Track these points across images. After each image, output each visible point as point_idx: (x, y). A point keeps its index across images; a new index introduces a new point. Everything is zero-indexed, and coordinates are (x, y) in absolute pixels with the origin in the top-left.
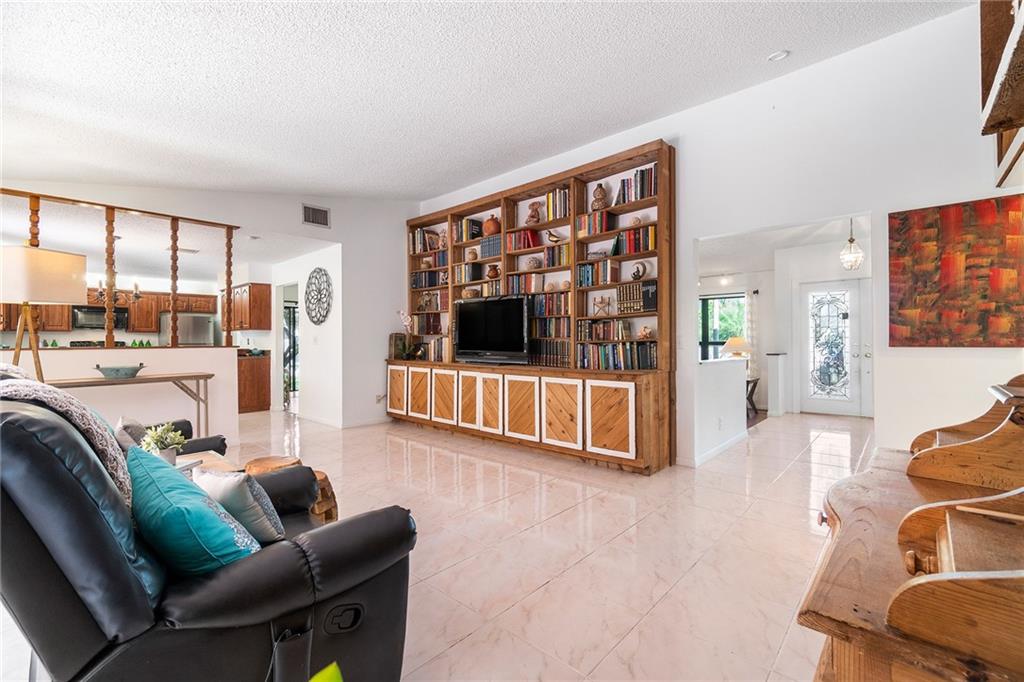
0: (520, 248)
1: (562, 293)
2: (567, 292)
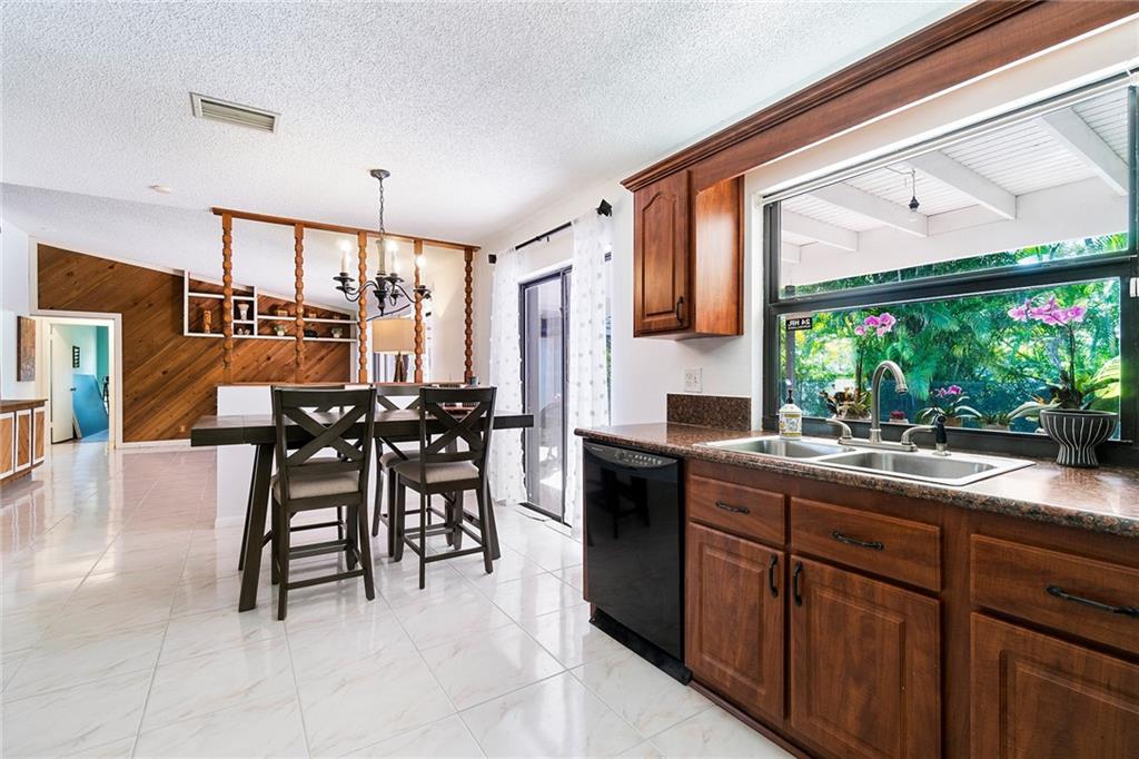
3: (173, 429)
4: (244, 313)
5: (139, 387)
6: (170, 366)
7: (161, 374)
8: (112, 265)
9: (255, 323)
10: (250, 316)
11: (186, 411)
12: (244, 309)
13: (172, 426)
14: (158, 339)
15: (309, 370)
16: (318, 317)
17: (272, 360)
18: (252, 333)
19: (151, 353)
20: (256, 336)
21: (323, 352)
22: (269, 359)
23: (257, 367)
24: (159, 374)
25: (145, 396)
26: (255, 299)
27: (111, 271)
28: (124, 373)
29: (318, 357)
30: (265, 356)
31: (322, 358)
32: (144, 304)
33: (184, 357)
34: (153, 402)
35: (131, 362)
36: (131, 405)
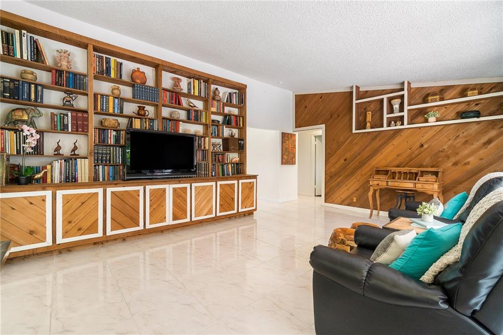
0: (172, 103)
1: (202, 137)
2: (205, 137)
3: (349, 200)
4: (396, 106)
5: (333, 170)
6: (348, 156)
7: (343, 161)
8: (321, 96)
9: (405, 114)
10: (401, 109)
11: (357, 188)
12: (396, 105)
13: (349, 197)
14: (342, 139)
15: (469, 155)
16: (480, 93)
17: (425, 146)
18: (402, 124)
19: (338, 148)
20: (406, 126)
21: (493, 133)
22: (422, 146)
23: (411, 155)
24: (342, 161)
25: (335, 175)
26: (405, 93)
27: (321, 99)
28: (325, 160)
29: (485, 139)
30: (418, 144)
31: (489, 142)
32: (335, 116)
33: (356, 149)
34: (339, 179)
35: (329, 153)
36: (329, 181)
